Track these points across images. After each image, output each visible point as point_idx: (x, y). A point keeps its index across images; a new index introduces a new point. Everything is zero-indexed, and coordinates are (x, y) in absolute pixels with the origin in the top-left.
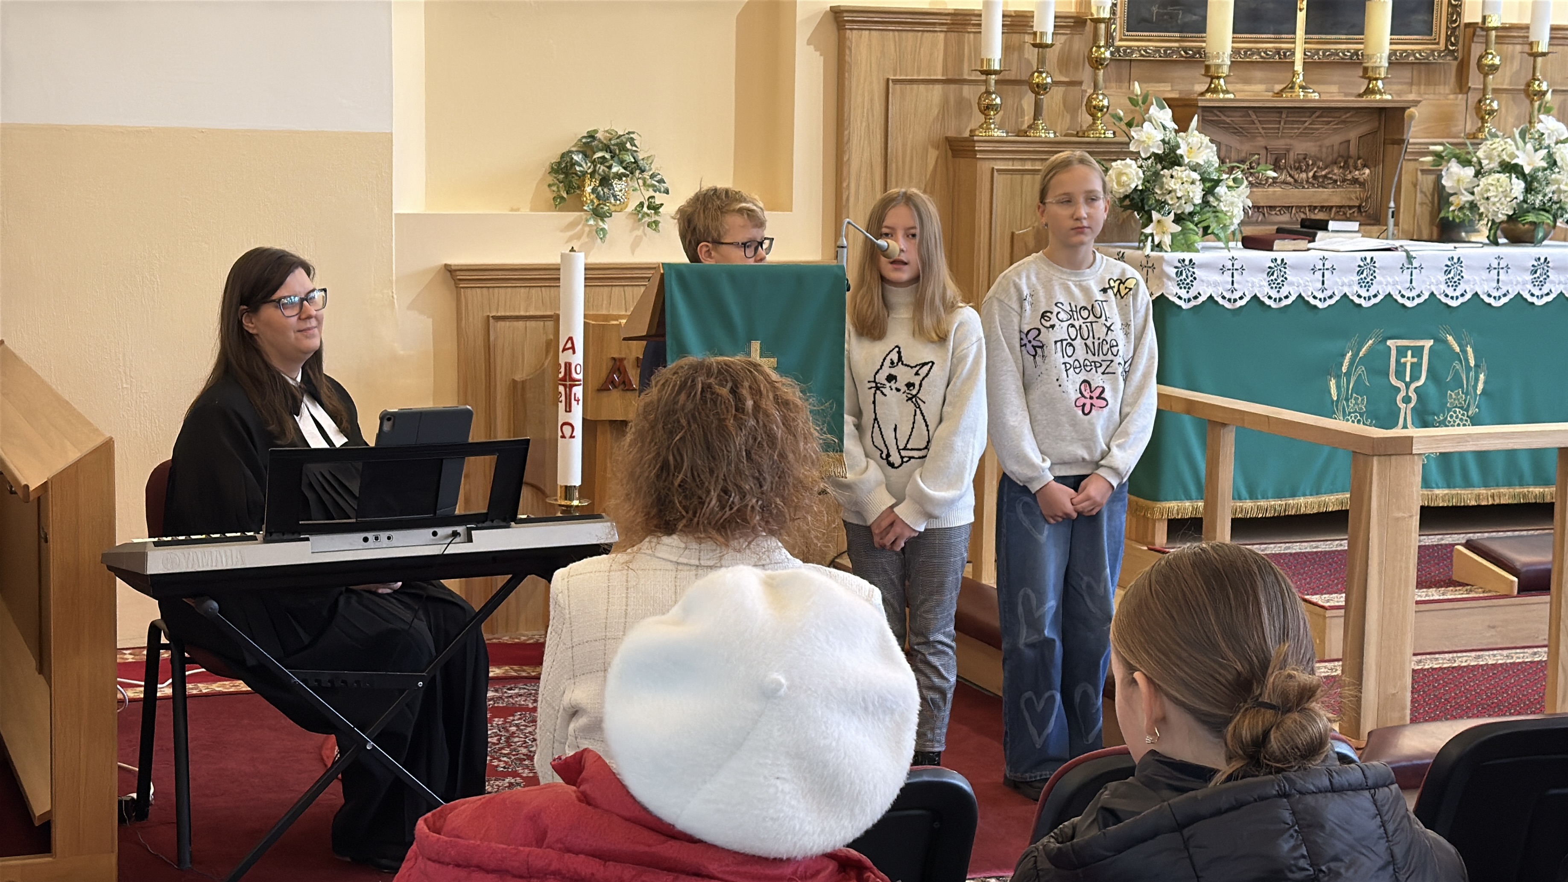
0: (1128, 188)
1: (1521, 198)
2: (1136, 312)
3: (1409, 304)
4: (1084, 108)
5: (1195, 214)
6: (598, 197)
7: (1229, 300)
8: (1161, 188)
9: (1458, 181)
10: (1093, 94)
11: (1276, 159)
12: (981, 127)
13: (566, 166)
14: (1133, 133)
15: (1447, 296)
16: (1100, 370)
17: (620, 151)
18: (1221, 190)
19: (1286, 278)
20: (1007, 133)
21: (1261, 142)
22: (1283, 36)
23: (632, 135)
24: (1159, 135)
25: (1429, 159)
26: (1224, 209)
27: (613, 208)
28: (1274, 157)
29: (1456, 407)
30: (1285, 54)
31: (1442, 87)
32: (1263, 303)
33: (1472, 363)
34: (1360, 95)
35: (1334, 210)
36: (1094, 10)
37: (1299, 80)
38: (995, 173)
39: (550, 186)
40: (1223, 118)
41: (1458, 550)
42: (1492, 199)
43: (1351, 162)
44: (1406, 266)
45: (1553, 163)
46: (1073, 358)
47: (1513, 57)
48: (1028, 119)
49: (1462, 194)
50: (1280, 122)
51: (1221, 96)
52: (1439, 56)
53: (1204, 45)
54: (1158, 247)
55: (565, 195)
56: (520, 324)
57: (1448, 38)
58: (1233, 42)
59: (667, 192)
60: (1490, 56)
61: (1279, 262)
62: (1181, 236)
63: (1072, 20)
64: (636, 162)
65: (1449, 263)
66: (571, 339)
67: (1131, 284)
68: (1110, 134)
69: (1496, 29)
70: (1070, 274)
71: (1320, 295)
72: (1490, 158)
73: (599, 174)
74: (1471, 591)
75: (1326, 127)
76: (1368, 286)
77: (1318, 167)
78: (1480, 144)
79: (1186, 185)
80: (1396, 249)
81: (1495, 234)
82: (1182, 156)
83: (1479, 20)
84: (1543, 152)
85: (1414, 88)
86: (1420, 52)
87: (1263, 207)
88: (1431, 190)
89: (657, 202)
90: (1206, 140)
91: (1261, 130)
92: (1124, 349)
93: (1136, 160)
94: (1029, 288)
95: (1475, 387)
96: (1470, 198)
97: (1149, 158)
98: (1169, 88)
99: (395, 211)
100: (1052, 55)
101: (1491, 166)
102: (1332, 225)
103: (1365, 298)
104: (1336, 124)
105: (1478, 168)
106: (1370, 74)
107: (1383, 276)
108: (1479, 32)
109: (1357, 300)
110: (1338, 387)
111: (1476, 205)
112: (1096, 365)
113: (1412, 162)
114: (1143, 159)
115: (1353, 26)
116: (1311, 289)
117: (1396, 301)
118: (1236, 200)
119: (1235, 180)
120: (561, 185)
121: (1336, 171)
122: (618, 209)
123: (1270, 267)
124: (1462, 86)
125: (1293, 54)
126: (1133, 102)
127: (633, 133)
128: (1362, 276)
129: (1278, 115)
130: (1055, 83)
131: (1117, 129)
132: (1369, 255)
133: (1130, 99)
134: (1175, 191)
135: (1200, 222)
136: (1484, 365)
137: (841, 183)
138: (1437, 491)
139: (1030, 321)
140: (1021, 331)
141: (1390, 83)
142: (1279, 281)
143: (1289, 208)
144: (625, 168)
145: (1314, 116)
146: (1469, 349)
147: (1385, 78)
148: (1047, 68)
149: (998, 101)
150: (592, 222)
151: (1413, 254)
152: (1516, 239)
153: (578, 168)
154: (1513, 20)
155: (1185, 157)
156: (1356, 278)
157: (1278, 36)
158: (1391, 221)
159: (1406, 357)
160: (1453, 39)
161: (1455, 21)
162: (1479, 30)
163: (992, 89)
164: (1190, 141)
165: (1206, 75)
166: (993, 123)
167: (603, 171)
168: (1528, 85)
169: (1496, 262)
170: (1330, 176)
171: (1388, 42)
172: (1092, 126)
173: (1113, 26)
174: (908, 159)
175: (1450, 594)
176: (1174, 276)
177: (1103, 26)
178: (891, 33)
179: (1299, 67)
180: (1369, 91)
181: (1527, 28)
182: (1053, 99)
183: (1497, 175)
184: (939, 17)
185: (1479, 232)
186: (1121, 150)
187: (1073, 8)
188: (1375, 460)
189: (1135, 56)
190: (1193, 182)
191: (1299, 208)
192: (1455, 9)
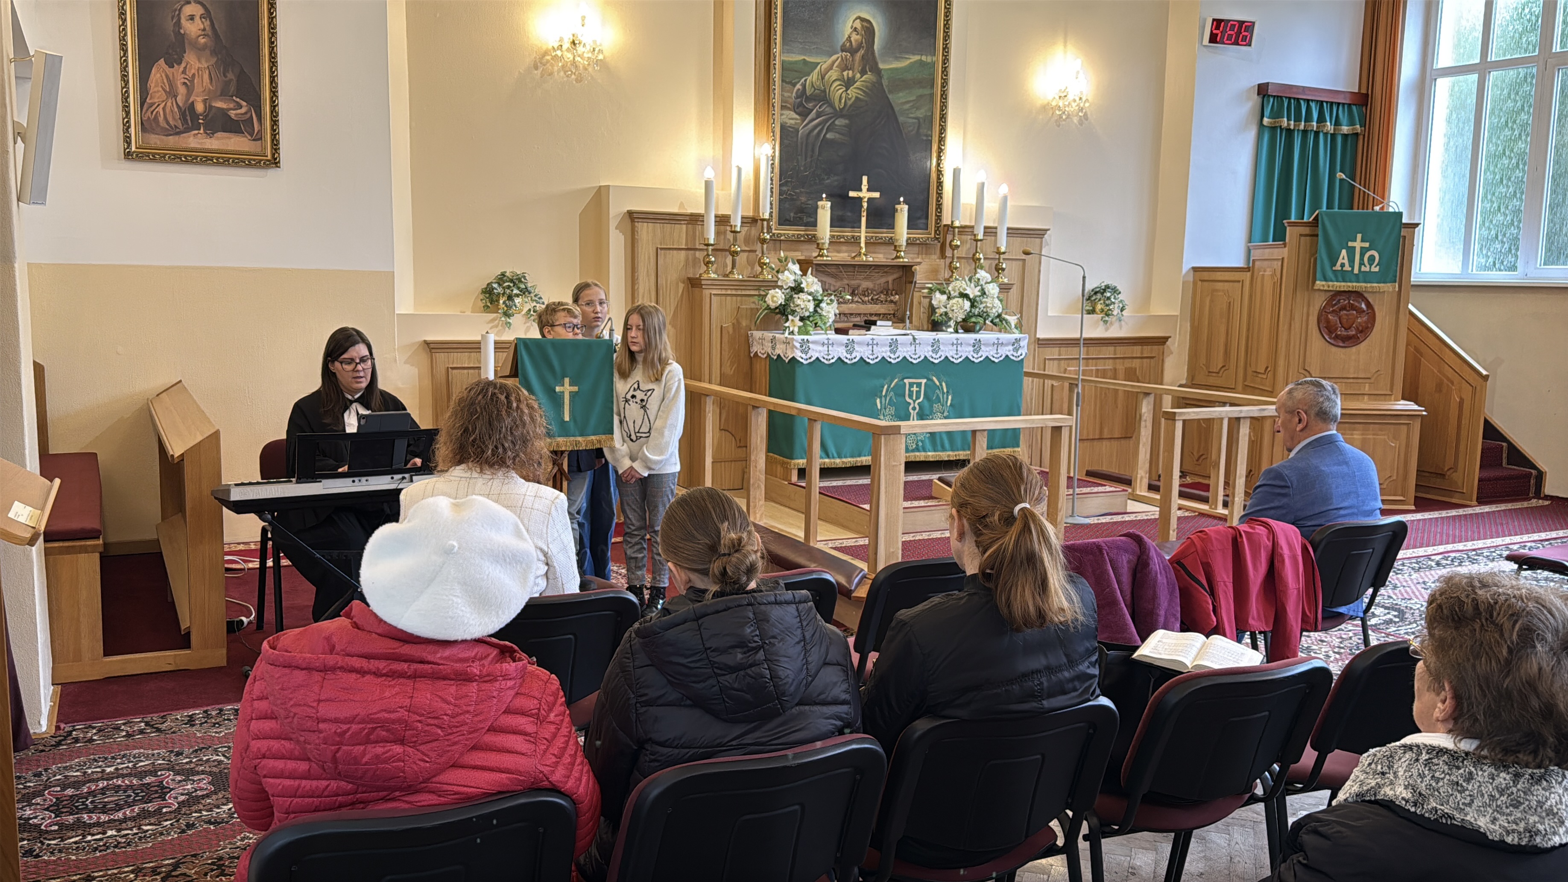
0: (777, 304)
1: (969, 310)
3: (915, 362)
4: (757, 263)
5: (810, 316)
6: (506, 306)
7: (827, 359)
8: (794, 304)
9: (940, 301)
10: (761, 257)
11: (853, 290)
12: (705, 272)
13: (490, 290)
14: (780, 276)
15: (932, 357)
17: (518, 282)
18: (823, 305)
19: (855, 349)
20: (718, 275)
21: (846, 282)
22: (856, 229)
23: (525, 275)
24: (792, 277)
25: (926, 291)
26: (825, 314)
27: (514, 312)
29: (937, 411)
30: (856, 238)
31: (933, 256)
32: (843, 361)
33: (945, 390)
34: (893, 259)
35: (881, 315)
36: (761, 214)
37: (863, 250)
38: (712, 295)
39: (481, 300)
40: (827, 269)
41: (935, 482)
42: (955, 311)
43: (889, 292)
44: (913, 343)
45: (983, 293)
47: (967, 242)
48: (729, 269)
49: (941, 308)
50: (854, 272)
51: (825, 258)
52: (931, 240)
53: (816, 233)
54: (792, 333)
55: (489, 305)
56: (466, 371)
57: (935, 231)
58: (830, 232)
60: (955, 241)
61: (851, 340)
62: (803, 328)
63: (751, 219)
64: (527, 288)
65: (934, 342)
68: (770, 277)
69: (958, 227)
71: (871, 357)
72: (954, 290)
73: (507, 294)
74: (939, 500)
75: (877, 274)
76: (895, 353)
77: (874, 294)
78: (951, 284)
79: (805, 302)
80: (908, 334)
81: (957, 327)
82: (803, 288)
83: (950, 223)
84: (979, 288)
85: (920, 256)
86: (922, 238)
87: (847, 313)
88: (928, 305)
90: (816, 280)
91: (845, 275)
93: (781, 290)
95: (947, 401)
96: (945, 310)
97: (788, 288)
98: (800, 254)
99: (397, 312)
100: (740, 237)
101: (955, 294)
102: (879, 323)
103: (893, 359)
104: (882, 273)
105: (949, 295)
106: (898, 249)
107: (902, 348)
108: (950, 229)
109: (889, 360)
110: (881, 402)
111: (948, 313)
113: (918, 292)
114: (784, 289)
116: (867, 354)
117: (908, 360)
118: (831, 310)
119: (831, 300)
120: (487, 300)
121: (882, 296)
122: (518, 312)
123: (846, 343)
124: (943, 256)
125: (860, 238)
126: (780, 261)
127: (526, 273)
128: (892, 348)
129: (853, 268)
130: (742, 251)
131: (773, 274)
132: (894, 337)
133: (778, 259)
134: (800, 305)
135: (813, 321)
136: (951, 392)
138: (930, 453)
141: (908, 253)
142: (851, 350)
143: (860, 314)
144: (520, 291)
145: (871, 269)
146: (944, 384)
147: (905, 251)
148: (738, 243)
149: (713, 259)
150: (503, 319)
151: (916, 337)
152: (967, 330)
153: (495, 291)
154: (967, 223)
155: (805, 288)
156: (889, 349)
157: (853, 229)
158: (908, 321)
159: (913, 388)
160: (938, 232)
161: (939, 223)
162: (950, 227)
163: (710, 253)
164: (808, 280)
165: (818, 248)
166: (711, 270)
167: (509, 292)
168: (974, 255)
169: (956, 341)
170: (880, 299)
171: (906, 233)
172: (761, 273)
173: (771, 223)
174: (669, 287)
175: (930, 503)
176: (799, 347)
177: (765, 223)
178: (658, 224)
179: (863, 245)
180: (897, 257)
181: (972, 227)
182: (742, 259)
183: (957, 299)
184: (683, 217)
185: (950, 326)
186: (774, 285)
187: (751, 214)
188: (883, 437)
189: (782, 238)
190: (809, 301)
191: (865, 314)
192: (939, 218)
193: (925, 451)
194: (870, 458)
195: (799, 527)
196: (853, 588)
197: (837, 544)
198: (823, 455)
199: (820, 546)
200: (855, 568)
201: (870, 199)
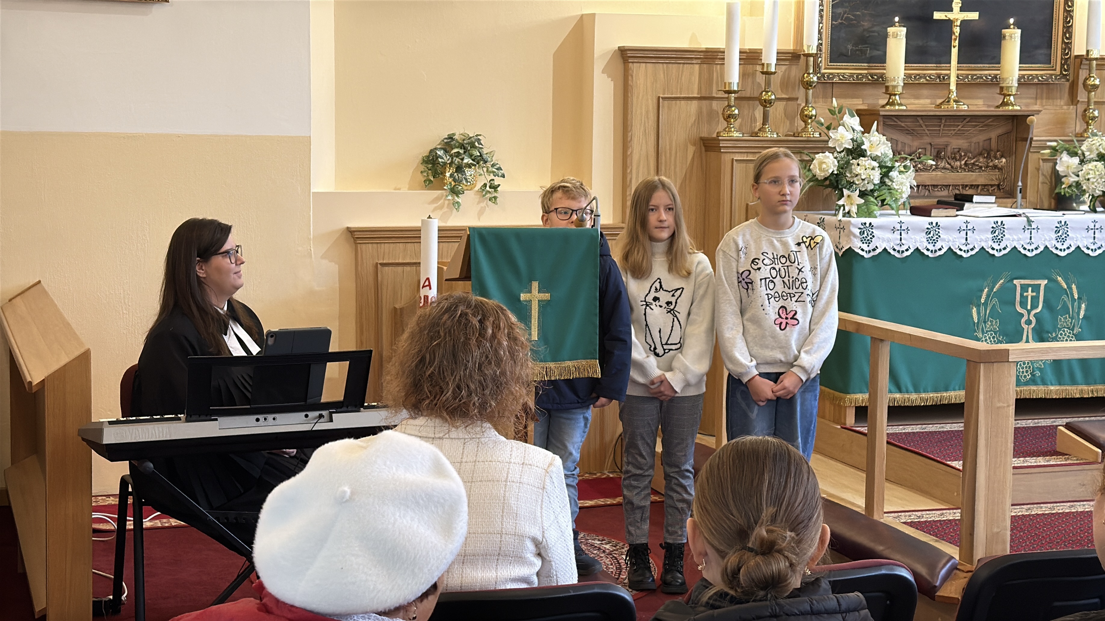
0: (827, 173)
2: (821, 259)
3: (1029, 254)
4: (799, 116)
5: (875, 191)
6: (455, 180)
7: (899, 251)
8: (851, 173)
9: (1068, 167)
10: (805, 107)
11: (938, 152)
12: (725, 130)
13: (433, 159)
14: (831, 134)
15: (1057, 248)
16: (794, 299)
17: (471, 148)
18: (893, 174)
19: (939, 236)
20: (743, 134)
21: (927, 140)
22: (943, 65)
23: (479, 137)
24: (849, 136)
25: (1048, 151)
26: (896, 187)
27: (465, 188)
28: (936, 150)
29: (1065, 327)
30: (944, 78)
31: (1059, 100)
32: (923, 254)
33: (1076, 296)
34: (998, 107)
35: (980, 187)
36: (805, 48)
37: (954, 96)
38: (735, 162)
39: (422, 172)
40: (900, 123)
41: (1060, 430)
42: (1091, 180)
43: (992, 154)
44: (1027, 227)
46: (774, 291)
48: (759, 124)
49: (1071, 176)
50: (940, 126)
51: (897, 107)
52: (1056, 79)
53: (885, 71)
54: (848, 214)
55: (432, 179)
56: (400, 269)
57: (1062, 65)
58: (905, 70)
59: (503, 176)
60: (1092, 79)
61: (934, 224)
62: (865, 207)
63: (791, 55)
64: (481, 156)
65: (1058, 226)
66: (428, 279)
67: (818, 239)
68: (817, 135)
69: (1096, 59)
70: (774, 233)
71: (964, 248)
72: (1090, 150)
73: (455, 164)
74: (1068, 459)
75: (974, 129)
76: (1000, 241)
77: (969, 158)
78: (1084, 141)
79: (868, 171)
80: (1020, 215)
81: (1094, 204)
82: (866, 151)
83: (1084, 53)
85: (1038, 102)
86: (1042, 76)
87: (928, 185)
88: (1050, 173)
89: (496, 184)
90: (883, 138)
91: (927, 131)
92: (811, 286)
93: (833, 153)
94: (744, 242)
95: (1078, 314)
96: (1076, 179)
97: (843, 151)
98: (861, 103)
99: (313, 190)
100: (775, 80)
101: (1092, 156)
102: (976, 198)
103: (997, 250)
104: (981, 127)
105: (1082, 158)
106: (1005, 92)
107: (1010, 234)
108: (1085, 62)
109: (991, 252)
110: (979, 313)
111: (1080, 184)
112: (791, 296)
113: (1036, 154)
114: (838, 152)
115: (994, 58)
116: (958, 244)
117: (1020, 252)
118: (905, 181)
119: (905, 167)
120: (430, 172)
121: (981, 160)
122: (469, 188)
123: (928, 228)
124: (1073, 99)
125: (949, 78)
126: (832, 112)
127: (480, 135)
128: (995, 235)
129: (939, 121)
130: (777, 99)
131: (821, 131)
132: (999, 220)
133: (829, 110)
134: (860, 174)
135: (878, 197)
136: (1085, 298)
137: (626, 170)
139: (744, 265)
140: (738, 273)
141: (1021, 98)
142: (934, 238)
143: (947, 187)
144: (473, 160)
145: (965, 122)
146: (1074, 287)
147: (1015, 94)
148: (772, 88)
149: (736, 112)
150: (450, 197)
151: (1032, 219)
153: (440, 160)
155: (868, 151)
156: (991, 236)
157: (938, 65)
158: (1019, 196)
159: (1027, 292)
160: (1065, 66)
161: (1067, 54)
162: (1084, 60)
163: (732, 103)
164: (872, 139)
165: (886, 93)
166: (733, 127)
167: (458, 162)
169: (1093, 224)
170: (977, 163)
171: (1017, 68)
172: (805, 129)
173: (820, 59)
174: (673, 152)
175: (1053, 461)
176: (859, 234)
177: (812, 59)
178: (661, 65)
179: (953, 87)
180: (1004, 104)
182: (777, 110)
183: (1095, 163)
184: (695, 54)
185: (1084, 202)
186: (823, 146)
187: (790, 47)
188: (982, 366)
189: (836, 80)
190: (873, 169)
191: (955, 186)
192: (1067, 46)
193: (1044, 383)
194: (963, 393)
195: (857, 491)
196: (938, 584)
197: (914, 517)
198: (893, 389)
199: (888, 520)
200: (940, 554)
201: (964, 23)
